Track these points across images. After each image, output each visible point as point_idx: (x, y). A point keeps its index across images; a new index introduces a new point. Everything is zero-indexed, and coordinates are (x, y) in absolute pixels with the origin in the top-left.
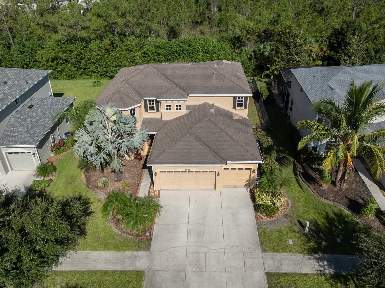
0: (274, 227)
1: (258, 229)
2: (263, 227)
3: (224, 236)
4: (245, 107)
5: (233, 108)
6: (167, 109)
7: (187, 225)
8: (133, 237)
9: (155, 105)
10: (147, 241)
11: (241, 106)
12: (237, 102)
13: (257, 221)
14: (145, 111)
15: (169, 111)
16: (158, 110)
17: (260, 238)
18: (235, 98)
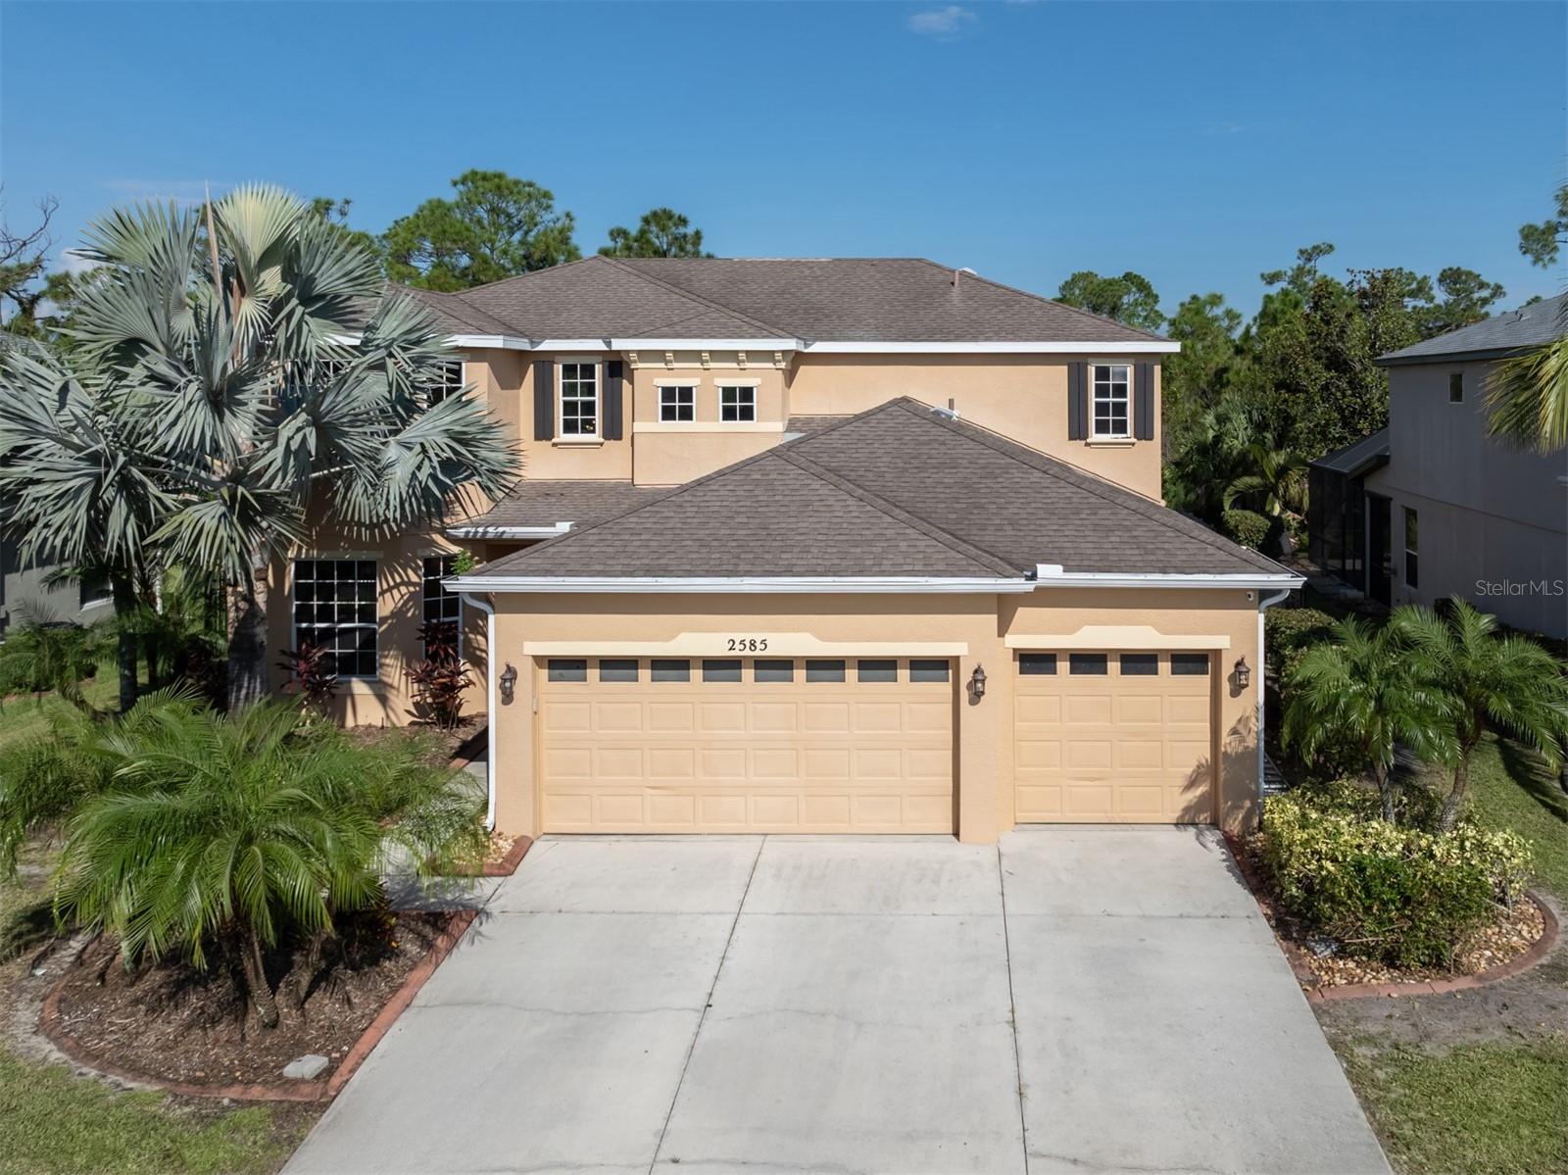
0: (1477, 1030)
1: (1335, 1044)
2: (1385, 1035)
3: (1029, 1093)
4: (1144, 433)
5: (1071, 438)
6: (668, 414)
7: (695, 1018)
8: (153, 1088)
9: (597, 399)
10: (275, 1115)
11: (1120, 427)
12: (1093, 400)
13: (1318, 999)
14: (538, 437)
15: (677, 425)
16: (613, 431)
17: (1368, 1105)
18: (1076, 365)
